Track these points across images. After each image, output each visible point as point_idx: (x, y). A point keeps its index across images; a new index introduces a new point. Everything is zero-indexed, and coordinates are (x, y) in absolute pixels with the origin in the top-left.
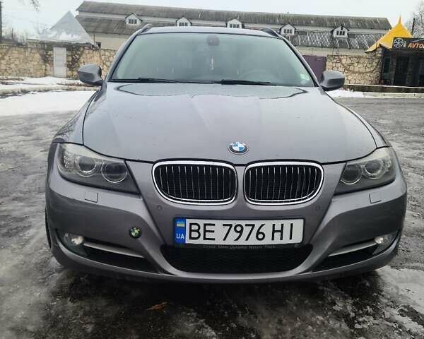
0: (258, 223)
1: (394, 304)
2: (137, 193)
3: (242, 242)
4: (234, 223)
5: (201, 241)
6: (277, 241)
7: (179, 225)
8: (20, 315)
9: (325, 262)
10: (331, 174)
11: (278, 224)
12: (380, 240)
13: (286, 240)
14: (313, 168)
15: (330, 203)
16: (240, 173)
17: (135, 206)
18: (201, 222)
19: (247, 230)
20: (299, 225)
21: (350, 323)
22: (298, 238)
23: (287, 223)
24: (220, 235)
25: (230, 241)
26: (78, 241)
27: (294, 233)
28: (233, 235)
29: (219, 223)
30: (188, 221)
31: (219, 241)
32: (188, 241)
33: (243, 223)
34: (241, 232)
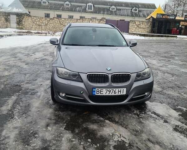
0: (114, 89)
1: (150, 111)
2: (82, 81)
3: (110, 94)
4: (108, 89)
5: (99, 94)
6: (119, 94)
7: (94, 90)
8: (49, 115)
9: (132, 100)
10: (133, 76)
11: (120, 89)
12: (146, 94)
13: (122, 94)
14: (129, 74)
15: (133, 84)
16: (110, 76)
17: (81, 85)
18: (100, 89)
19: (112, 91)
20: (125, 89)
21: (138, 115)
22: (125, 93)
23: (122, 89)
24: (105, 92)
25: (107, 94)
26: (63, 95)
27: (124, 92)
28: (108, 92)
29: (104, 89)
30: (96, 89)
31: (104, 94)
32: (96, 94)
33: (111, 89)
34: (110, 92)
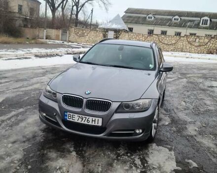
0: (87, 117)
2: (56, 101)
3: (83, 122)
4: (81, 116)
5: (71, 120)
6: (93, 124)
7: (66, 114)
11: (94, 118)
12: (138, 131)
13: (96, 124)
14: (109, 102)
16: (85, 100)
17: (56, 106)
18: (72, 114)
19: (84, 119)
20: (100, 120)
23: (97, 119)
24: (76, 119)
25: (79, 121)
26: (44, 114)
27: (99, 123)
28: (80, 120)
29: (76, 115)
30: (68, 113)
31: (76, 121)
32: (68, 119)
33: (83, 116)
34: (82, 119)
